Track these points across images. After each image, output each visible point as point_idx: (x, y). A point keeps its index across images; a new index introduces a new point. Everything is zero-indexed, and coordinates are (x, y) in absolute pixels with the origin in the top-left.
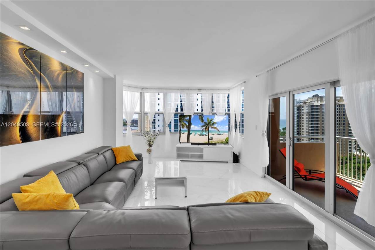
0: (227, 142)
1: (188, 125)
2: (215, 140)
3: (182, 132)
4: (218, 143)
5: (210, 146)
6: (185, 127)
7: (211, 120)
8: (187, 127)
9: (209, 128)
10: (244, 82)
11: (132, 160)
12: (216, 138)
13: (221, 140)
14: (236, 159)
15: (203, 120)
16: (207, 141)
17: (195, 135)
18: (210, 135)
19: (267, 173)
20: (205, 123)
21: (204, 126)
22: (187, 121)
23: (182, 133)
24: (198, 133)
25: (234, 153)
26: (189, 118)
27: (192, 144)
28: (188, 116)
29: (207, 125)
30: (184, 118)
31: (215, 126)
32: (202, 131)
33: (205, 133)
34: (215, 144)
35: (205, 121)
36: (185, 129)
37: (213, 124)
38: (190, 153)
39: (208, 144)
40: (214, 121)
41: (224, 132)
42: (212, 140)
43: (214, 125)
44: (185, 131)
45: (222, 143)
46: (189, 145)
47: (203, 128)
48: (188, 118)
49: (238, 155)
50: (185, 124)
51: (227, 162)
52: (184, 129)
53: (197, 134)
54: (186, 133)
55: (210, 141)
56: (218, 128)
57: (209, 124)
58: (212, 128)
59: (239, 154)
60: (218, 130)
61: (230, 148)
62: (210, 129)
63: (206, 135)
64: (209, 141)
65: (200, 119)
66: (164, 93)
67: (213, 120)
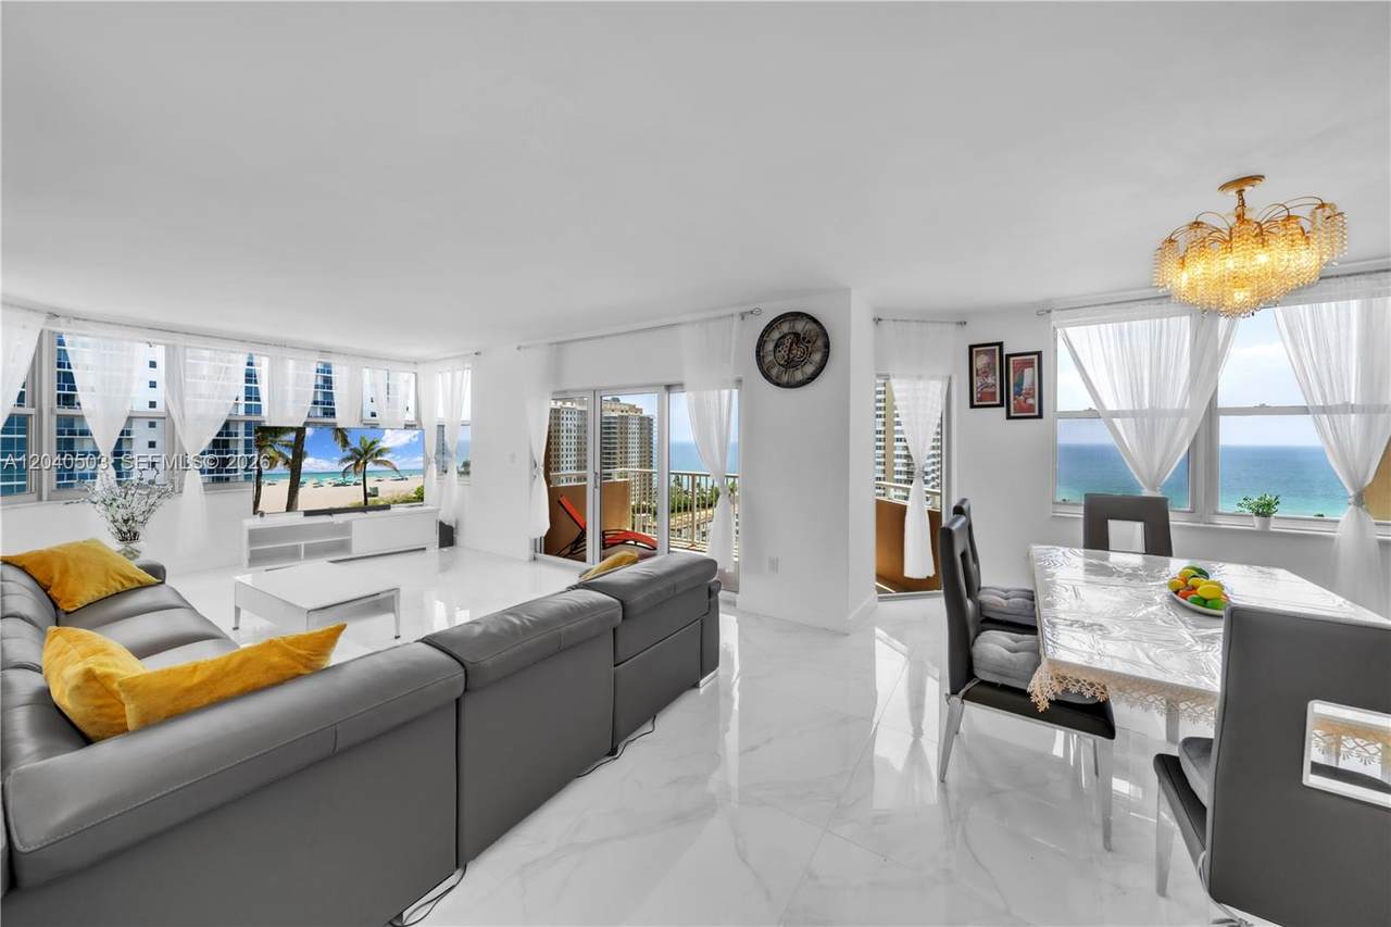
0: (420, 497)
1: (291, 457)
2: (385, 496)
3: (265, 481)
4: (395, 502)
5: (370, 513)
6: (280, 463)
7: (373, 443)
8: (287, 463)
9: (365, 463)
10: (476, 354)
11: (137, 585)
12: (387, 488)
13: (403, 493)
14: (447, 536)
15: (345, 443)
16: (361, 499)
17: (318, 485)
18: (371, 483)
19: (538, 550)
20: (354, 450)
21: (348, 459)
22: (286, 446)
23: (267, 482)
24: (329, 480)
25: (441, 524)
26: (297, 436)
27: (308, 513)
28: (292, 429)
29: (361, 456)
30: (276, 436)
31: (385, 458)
32: (345, 473)
33: (352, 478)
34: (386, 507)
35: (355, 443)
36: (280, 467)
37: (380, 452)
38: (303, 543)
39: (365, 508)
40: (382, 445)
41: (412, 472)
42: (375, 496)
43: (381, 455)
44: (281, 476)
45: (407, 502)
46: (296, 518)
47: (348, 464)
48: (292, 436)
49: (454, 526)
50: (281, 455)
51: (424, 549)
52: (274, 471)
53: (324, 484)
54: (285, 484)
55: (369, 499)
56: (394, 463)
57: (366, 453)
58: (377, 462)
59: (457, 523)
60: (395, 469)
61: (430, 512)
62: (370, 466)
63: (356, 484)
64: (366, 500)
65: (335, 439)
66: (167, 346)
67: (378, 441)
